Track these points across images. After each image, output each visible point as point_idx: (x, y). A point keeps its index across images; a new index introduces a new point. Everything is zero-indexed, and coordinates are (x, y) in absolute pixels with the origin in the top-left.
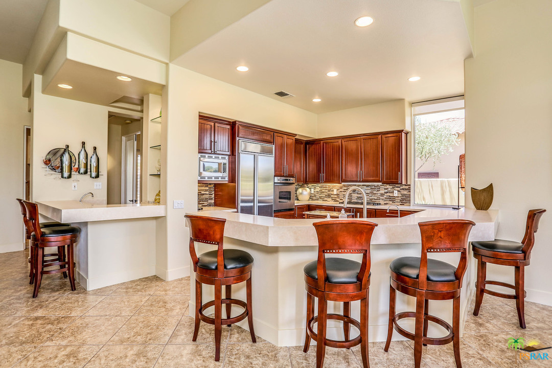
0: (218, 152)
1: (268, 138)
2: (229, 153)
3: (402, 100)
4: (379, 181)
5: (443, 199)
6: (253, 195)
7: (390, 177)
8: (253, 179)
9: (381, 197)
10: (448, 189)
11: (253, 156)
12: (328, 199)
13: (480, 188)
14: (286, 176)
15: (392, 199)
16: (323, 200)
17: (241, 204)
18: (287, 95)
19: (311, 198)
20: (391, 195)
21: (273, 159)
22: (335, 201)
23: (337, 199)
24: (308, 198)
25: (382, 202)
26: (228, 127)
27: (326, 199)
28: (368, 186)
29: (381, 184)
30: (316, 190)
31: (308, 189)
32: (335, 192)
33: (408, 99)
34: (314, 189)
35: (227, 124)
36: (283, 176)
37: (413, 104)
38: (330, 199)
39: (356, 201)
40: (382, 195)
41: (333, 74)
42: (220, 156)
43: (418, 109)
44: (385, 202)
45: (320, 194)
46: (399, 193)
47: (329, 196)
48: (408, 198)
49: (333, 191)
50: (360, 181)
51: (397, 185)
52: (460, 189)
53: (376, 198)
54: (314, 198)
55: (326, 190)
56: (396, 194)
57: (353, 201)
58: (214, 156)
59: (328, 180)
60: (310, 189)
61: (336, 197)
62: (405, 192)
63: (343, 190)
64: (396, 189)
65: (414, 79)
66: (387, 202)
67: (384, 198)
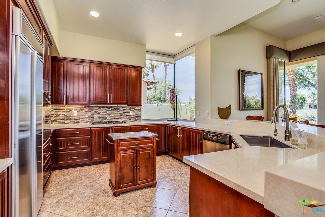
3: (144, 46)
7: (134, 101)
9: (121, 117)
12: (66, 121)
15: (129, 117)
16: (59, 123)
20: (128, 114)
22: (75, 123)
23: (77, 121)
25: (121, 120)
27: (63, 121)
28: (109, 108)
32: (75, 114)
38: (69, 121)
39: (99, 121)
40: (121, 115)
46: (134, 112)
47: (67, 118)
48: (140, 116)
49: (73, 113)
50: (110, 104)
51: (132, 107)
53: (116, 117)
55: (63, 112)
56: (132, 113)
57: (95, 121)
61: (76, 118)
62: (138, 112)
63: (84, 112)
64: (132, 109)
67: (122, 117)
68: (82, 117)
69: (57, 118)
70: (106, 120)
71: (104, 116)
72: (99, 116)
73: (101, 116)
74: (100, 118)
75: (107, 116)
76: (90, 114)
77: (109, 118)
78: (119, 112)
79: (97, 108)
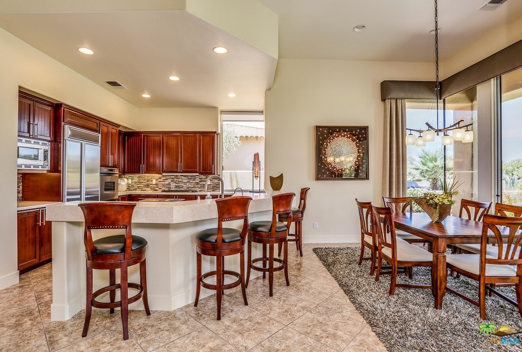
0: (39, 137)
1: (94, 126)
2: (49, 139)
3: (217, 108)
4: (197, 172)
5: (232, 186)
6: (79, 187)
7: (206, 169)
8: (79, 170)
9: (197, 186)
10: (235, 177)
11: (80, 144)
12: (147, 189)
13: (275, 176)
14: (111, 167)
16: (142, 190)
17: (67, 197)
18: (120, 85)
19: (128, 189)
20: (205, 183)
21: (99, 148)
22: (154, 190)
23: (156, 189)
24: (125, 188)
25: (198, 189)
26: (49, 109)
27: (144, 189)
28: (185, 176)
29: (198, 174)
30: (134, 181)
31: (126, 180)
32: (154, 182)
33: (221, 108)
34: (132, 180)
35: (49, 105)
36: (108, 167)
37: (222, 112)
38: (149, 189)
39: (174, 189)
40: (197, 184)
41: (174, 78)
42: (41, 142)
43: (225, 117)
44: (200, 189)
45: (139, 184)
46: (211, 182)
47: (148, 186)
48: (218, 186)
49: (152, 181)
50: (180, 172)
51: (210, 175)
52: (254, 178)
53: (192, 186)
54: (132, 188)
55: (145, 180)
58: (33, 141)
59: (148, 171)
60: (127, 179)
61: (155, 186)
62: (216, 181)
63: (162, 180)
65: (232, 95)
66: (202, 189)
67: (199, 186)
68: (160, 186)
69: (140, 185)
70: (182, 189)
71: (180, 184)
72: (175, 184)
73: (177, 185)
74: (176, 187)
75: (182, 185)
76: (167, 183)
77: (185, 188)
78: (195, 181)
79: (173, 177)
